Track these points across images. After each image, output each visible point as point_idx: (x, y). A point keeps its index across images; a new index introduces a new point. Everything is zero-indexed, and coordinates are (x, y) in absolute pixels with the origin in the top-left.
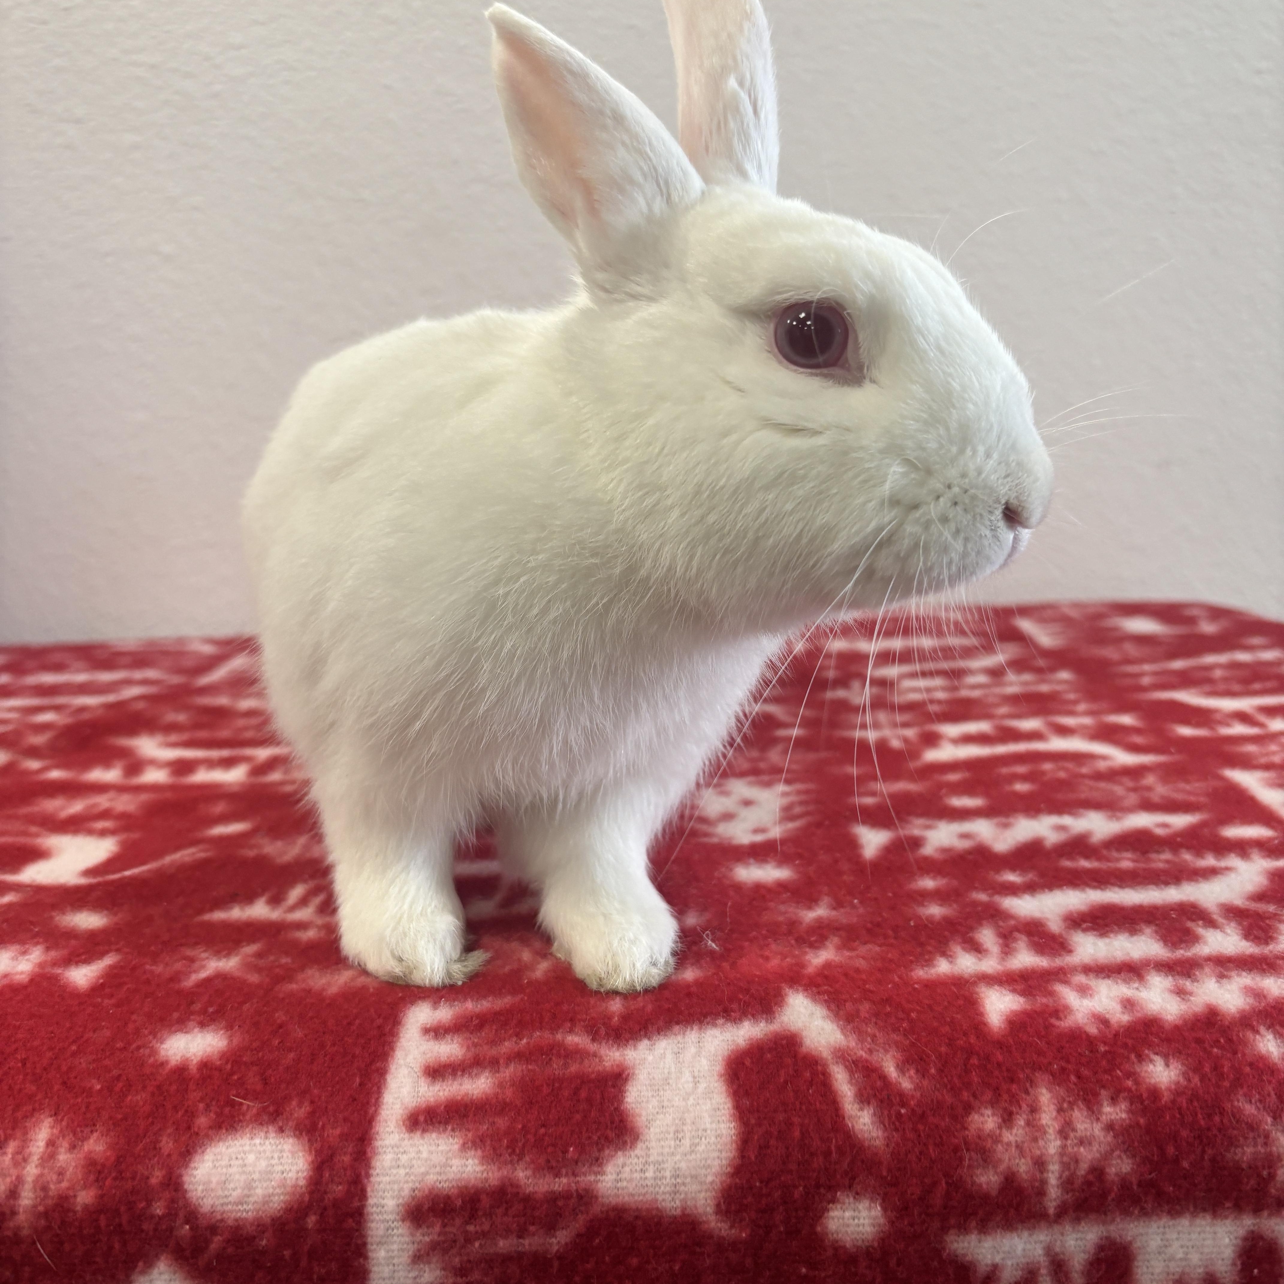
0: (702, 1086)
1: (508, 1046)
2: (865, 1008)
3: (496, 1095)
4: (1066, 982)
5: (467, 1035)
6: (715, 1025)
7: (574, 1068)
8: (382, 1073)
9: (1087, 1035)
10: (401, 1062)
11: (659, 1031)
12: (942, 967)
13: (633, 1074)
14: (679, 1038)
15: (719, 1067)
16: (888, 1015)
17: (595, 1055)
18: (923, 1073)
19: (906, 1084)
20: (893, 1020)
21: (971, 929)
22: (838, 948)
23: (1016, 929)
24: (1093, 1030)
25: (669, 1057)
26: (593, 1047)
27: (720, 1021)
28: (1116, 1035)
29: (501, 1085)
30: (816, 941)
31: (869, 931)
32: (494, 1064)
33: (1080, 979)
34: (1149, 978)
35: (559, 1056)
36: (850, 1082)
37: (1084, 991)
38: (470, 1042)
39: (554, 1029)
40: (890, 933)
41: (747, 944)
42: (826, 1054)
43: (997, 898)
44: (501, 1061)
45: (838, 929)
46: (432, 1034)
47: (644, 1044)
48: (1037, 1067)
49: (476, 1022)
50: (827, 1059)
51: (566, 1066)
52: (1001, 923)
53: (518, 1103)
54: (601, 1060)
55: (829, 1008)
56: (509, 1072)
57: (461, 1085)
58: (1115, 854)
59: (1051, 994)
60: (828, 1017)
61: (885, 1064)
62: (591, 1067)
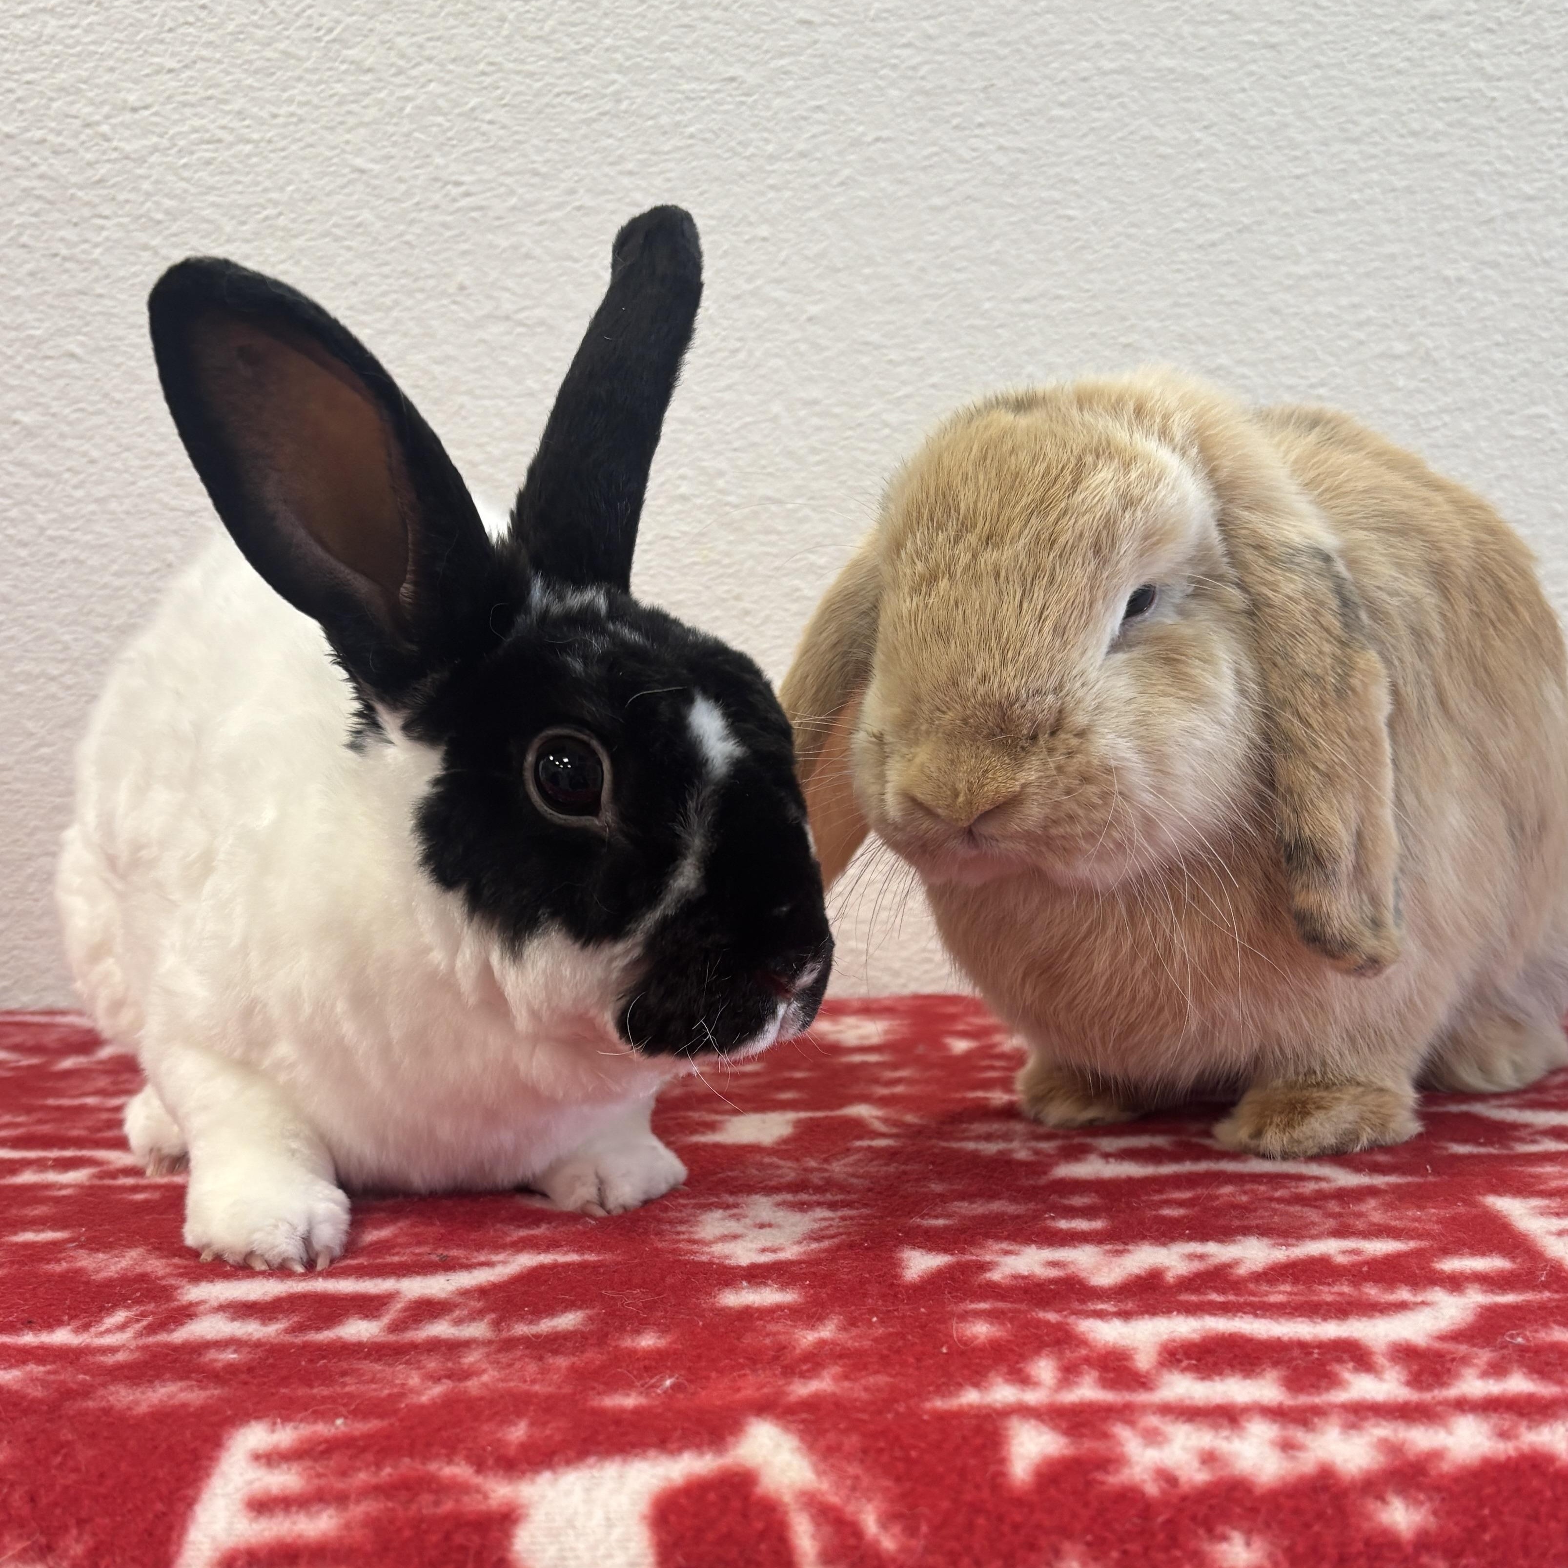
0: (617, 1532)
1: (363, 1477)
2: (853, 1441)
3: (340, 1538)
4: (1131, 1423)
5: (309, 1463)
6: (645, 1458)
7: (448, 1506)
8: (190, 1503)
9: (1143, 1494)
10: (219, 1491)
11: (569, 1462)
12: (971, 1397)
13: (527, 1515)
14: (595, 1472)
15: (643, 1506)
16: (881, 1451)
17: (478, 1490)
18: (911, 1531)
19: (889, 1543)
20: (885, 1458)
21: (1023, 1357)
22: (836, 1379)
23: (1087, 1360)
24: (1152, 1489)
25: (578, 1495)
26: (478, 1480)
27: (652, 1453)
28: (1184, 1498)
29: (348, 1526)
30: (808, 1371)
31: (884, 1358)
32: (341, 1499)
33: (1153, 1421)
34: (1248, 1425)
35: (431, 1491)
36: (813, 1537)
37: (1153, 1437)
38: (312, 1472)
39: (426, 1458)
40: (911, 1360)
41: (714, 1375)
42: (787, 1498)
43: (1072, 1319)
44: (353, 1497)
45: (841, 1356)
46: (263, 1461)
47: (546, 1476)
48: (1066, 1533)
49: (322, 1447)
50: (787, 1505)
51: (437, 1503)
52: (1068, 1352)
53: (368, 1547)
54: (486, 1497)
55: (802, 1439)
56: (359, 1510)
57: (294, 1523)
58: (1265, 1288)
59: (1105, 1436)
60: (799, 1449)
61: (863, 1516)
62: (471, 1504)
